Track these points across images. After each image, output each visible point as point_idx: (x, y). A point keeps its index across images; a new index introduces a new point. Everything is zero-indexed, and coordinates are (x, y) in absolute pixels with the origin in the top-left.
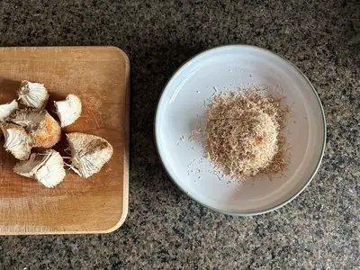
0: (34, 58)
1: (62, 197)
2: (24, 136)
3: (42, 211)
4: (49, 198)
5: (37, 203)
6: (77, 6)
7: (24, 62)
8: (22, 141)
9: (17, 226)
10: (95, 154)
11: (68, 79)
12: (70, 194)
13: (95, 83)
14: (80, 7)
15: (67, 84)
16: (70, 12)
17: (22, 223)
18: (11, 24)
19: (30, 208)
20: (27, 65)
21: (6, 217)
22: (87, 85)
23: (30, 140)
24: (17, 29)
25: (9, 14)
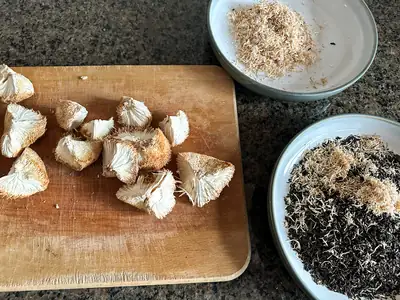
0: (129, 76)
1: (170, 234)
2: (134, 153)
3: (145, 253)
4: (154, 235)
5: (137, 243)
6: (169, 29)
7: (120, 80)
8: (130, 159)
9: (113, 273)
10: (217, 175)
11: (169, 98)
12: (179, 228)
13: (201, 101)
14: (173, 30)
15: (169, 103)
16: (163, 35)
17: (119, 270)
18: (99, 46)
19: (129, 249)
20: (122, 84)
21: (98, 262)
22: (192, 104)
23: (140, 158)
24: (105, 51)
25: (96, 36)
